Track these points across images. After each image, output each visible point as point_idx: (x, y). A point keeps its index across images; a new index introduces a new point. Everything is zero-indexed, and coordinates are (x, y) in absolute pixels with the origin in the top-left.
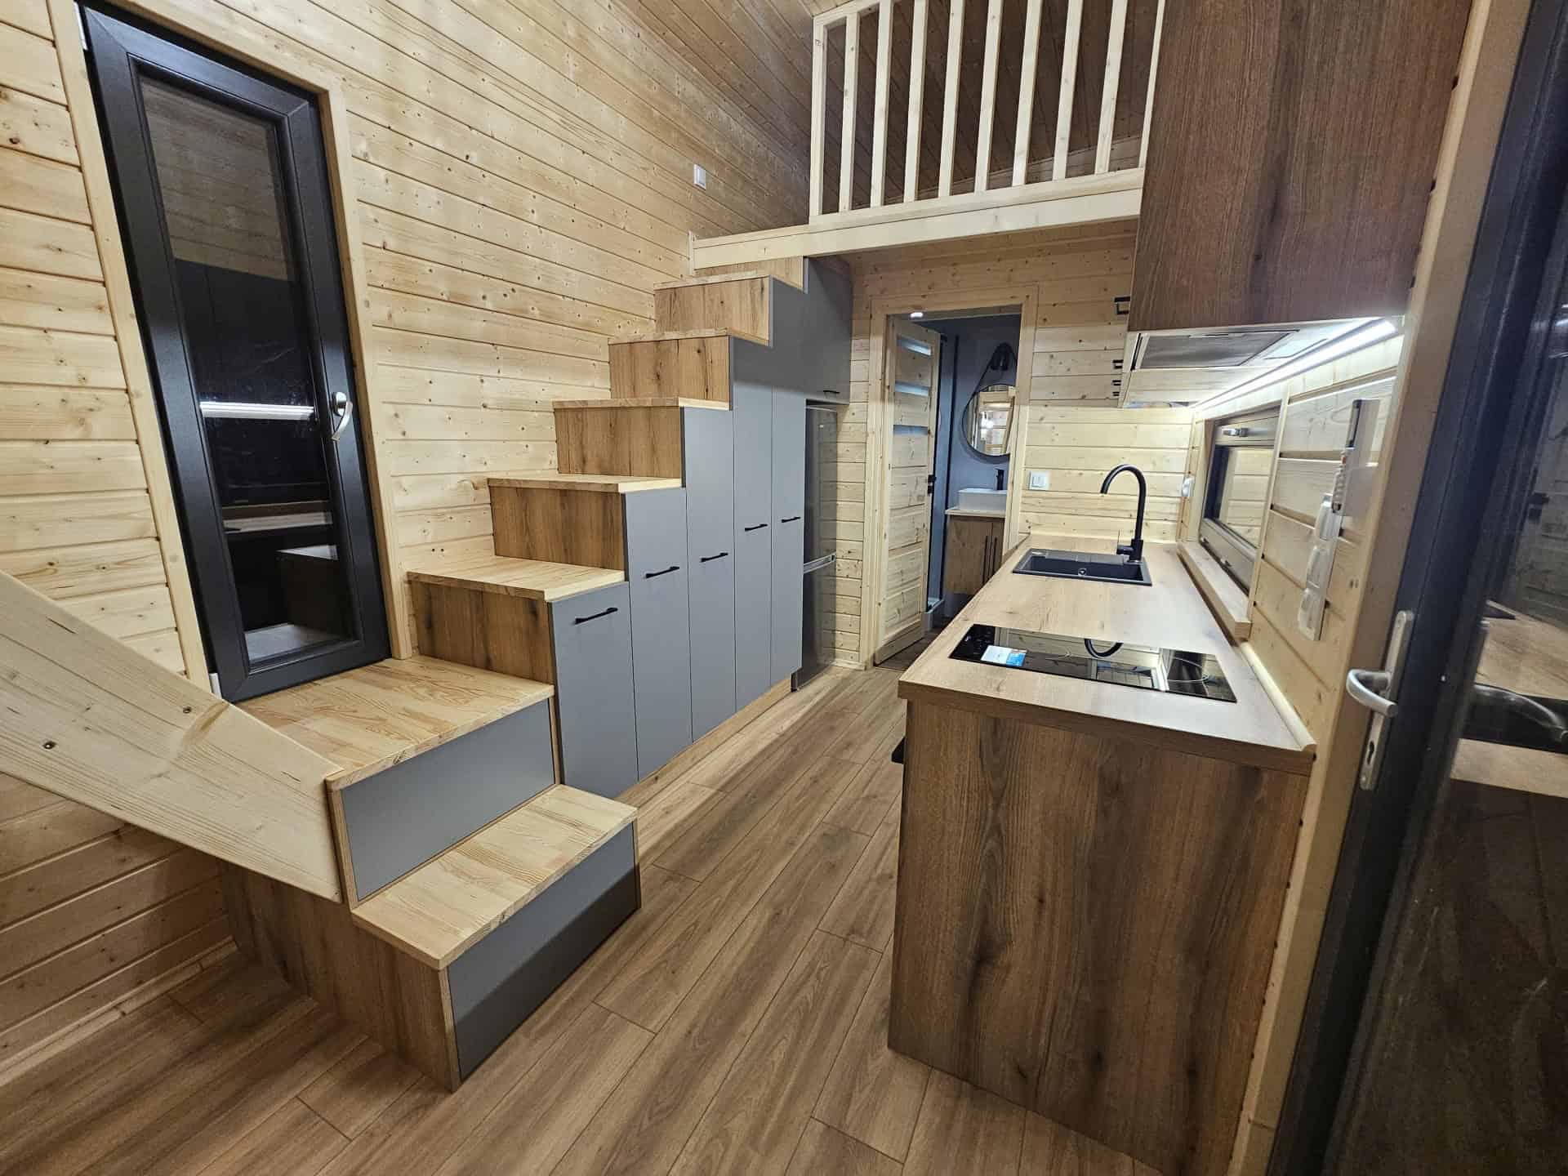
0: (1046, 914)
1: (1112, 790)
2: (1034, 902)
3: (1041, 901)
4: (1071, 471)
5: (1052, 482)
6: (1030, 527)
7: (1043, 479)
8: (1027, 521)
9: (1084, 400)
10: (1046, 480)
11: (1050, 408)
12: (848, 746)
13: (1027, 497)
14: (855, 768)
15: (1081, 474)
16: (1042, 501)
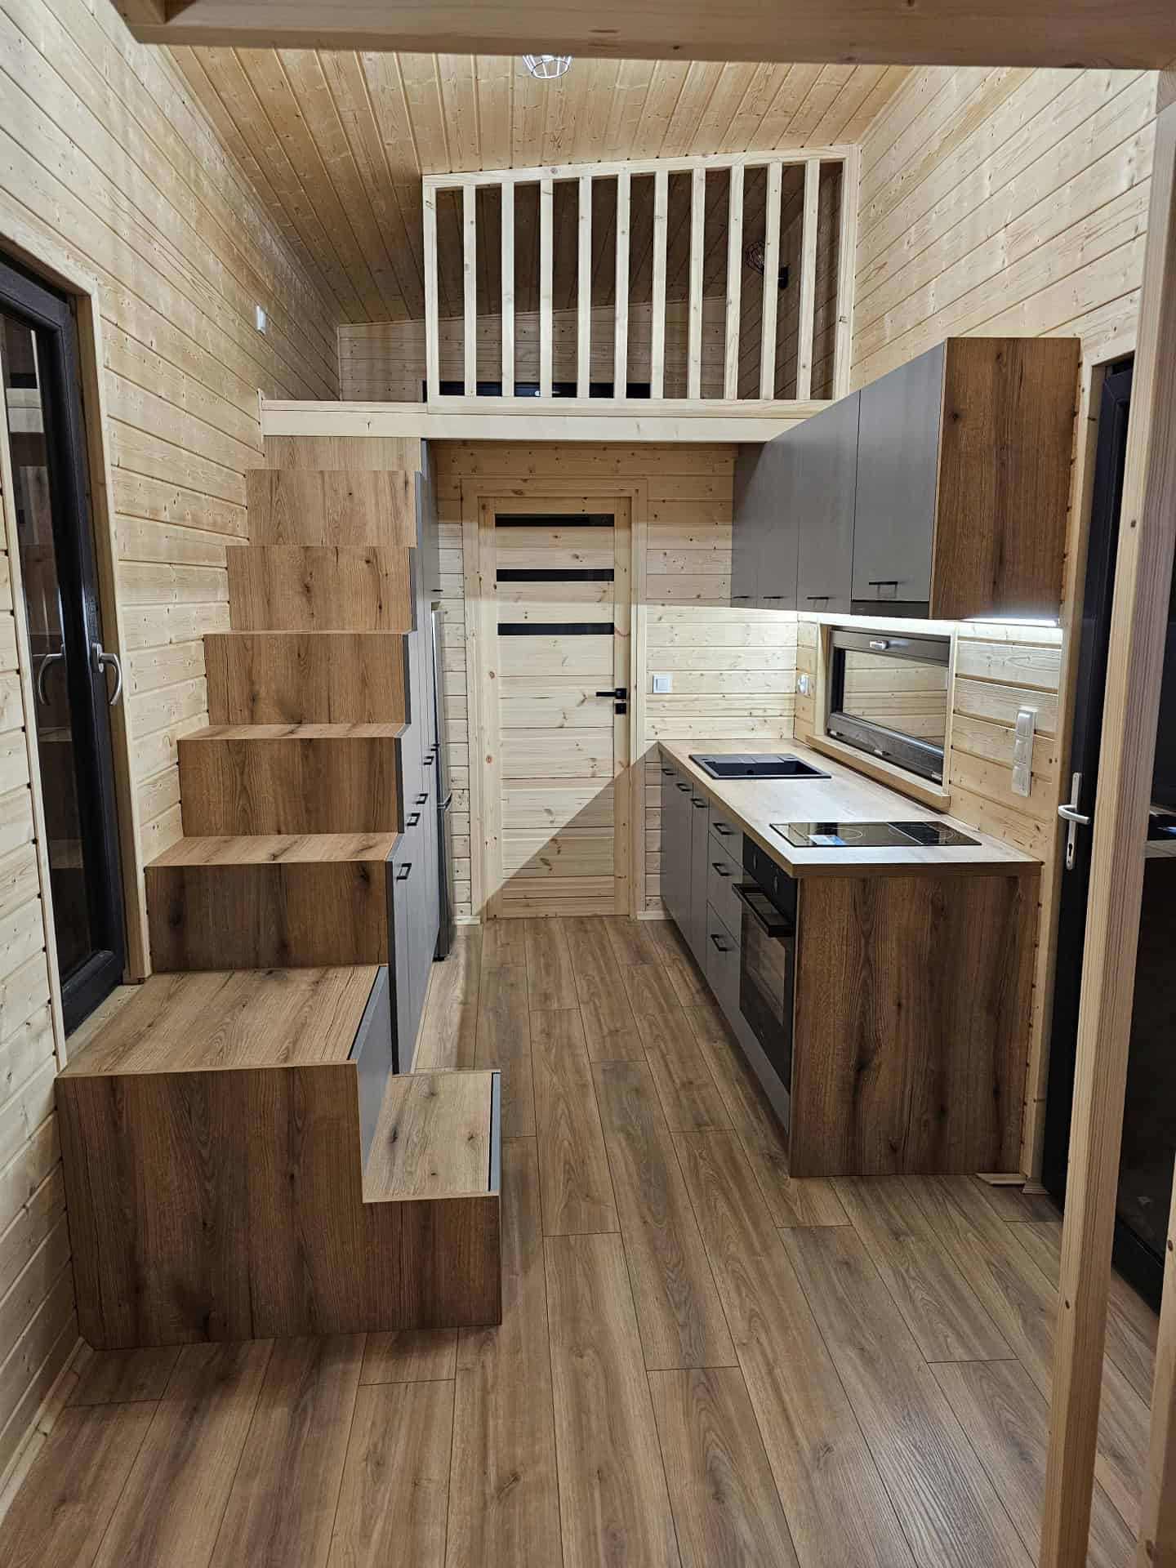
0: (903, 1014)
1: (940, 912)
2: (895, 1008)
3: (899, 1005)
4: (694, 672)
5: (675, 684)
6: (656, 733)
7: (666, 682)
8: (653, 727)
9: (699, 599)
10: (669, 683)
11: (667, 607)
12: (546, 997)
13: (652, 701)
14: (574, 1014)
15: (702, 675)
16: (666, 704)
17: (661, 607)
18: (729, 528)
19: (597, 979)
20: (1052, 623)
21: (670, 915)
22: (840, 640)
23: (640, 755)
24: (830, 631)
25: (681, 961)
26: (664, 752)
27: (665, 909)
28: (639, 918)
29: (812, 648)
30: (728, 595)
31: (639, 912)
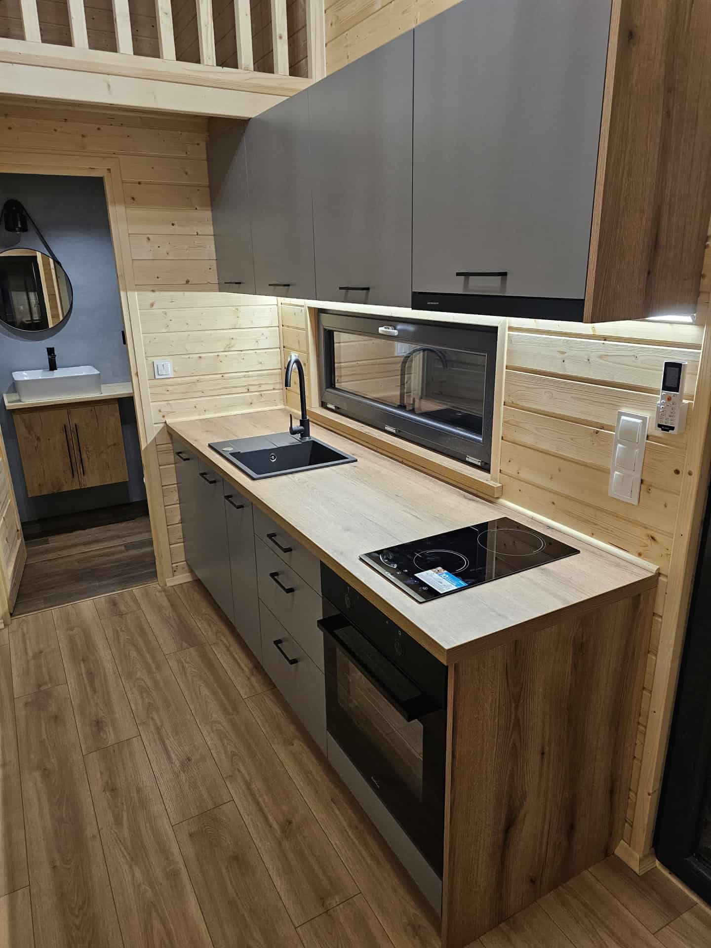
0: (546, 760)
1: (579, 649)
4: (191, 356)
5: (176, 369)
6: (164, 416)
7: (167, 366)
8: (160, 411)
9: (188, 285)
10: (169, 367)
11: (157, 293)
12: (99, 725)
13: (156, 386)
14: (136, 743)
15: (200, 357)
16: (170, 388)
17: (151, 294)
18: (208, 214)
19: (150, 683)
20: (688, 319)
21: (196, 576)
22: (327, 322)
23: (150, 439)
24: (318, 313)
25: (224, 634)
26: (174, 435)
27: (191, 571)
28: (168, 584)
29: (303, 329)
30: (214, 279)
31: (167, 580)
